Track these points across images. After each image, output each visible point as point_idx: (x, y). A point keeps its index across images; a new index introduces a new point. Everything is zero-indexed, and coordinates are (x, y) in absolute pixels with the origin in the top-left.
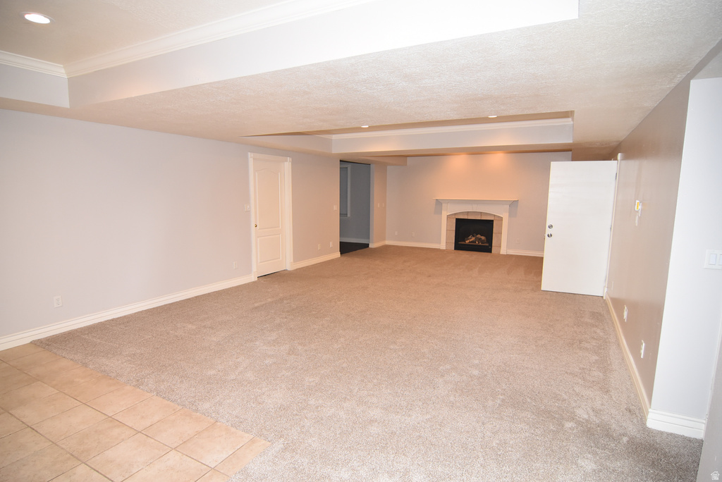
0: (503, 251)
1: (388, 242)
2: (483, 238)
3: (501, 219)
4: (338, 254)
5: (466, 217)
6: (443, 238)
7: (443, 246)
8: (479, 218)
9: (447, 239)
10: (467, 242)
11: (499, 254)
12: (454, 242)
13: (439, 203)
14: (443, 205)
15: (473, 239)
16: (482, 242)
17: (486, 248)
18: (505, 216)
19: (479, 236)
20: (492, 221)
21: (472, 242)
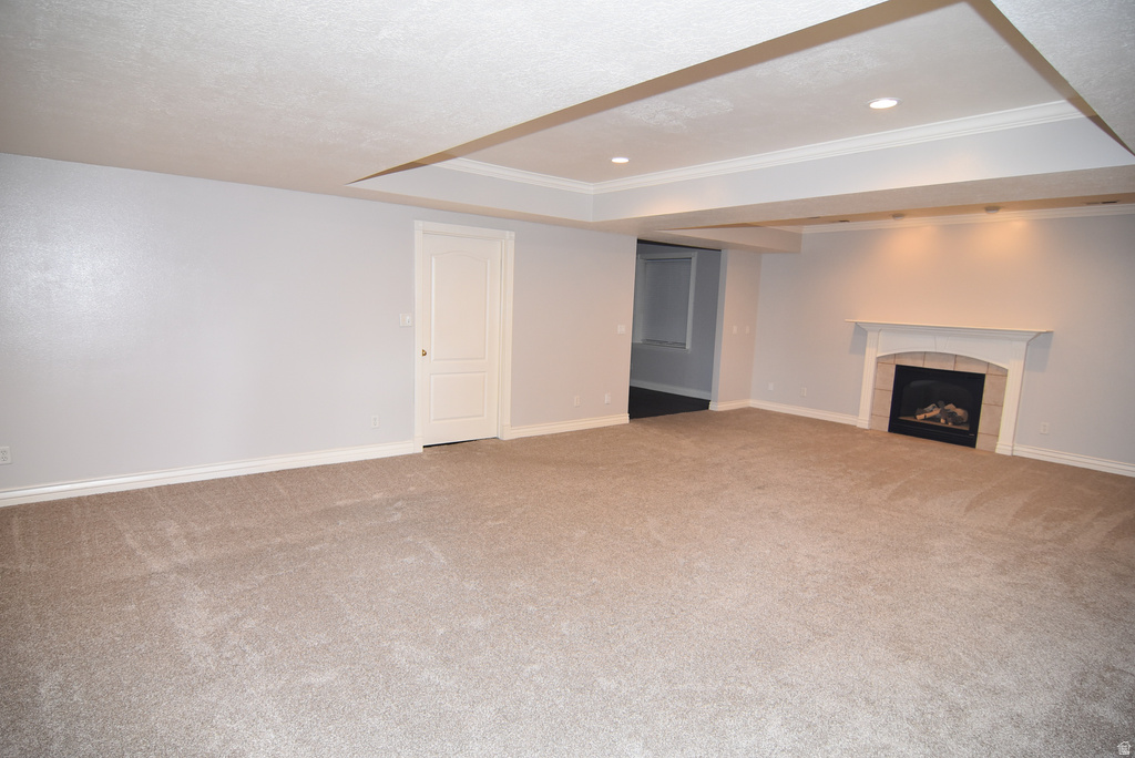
0: (1004, 446)
1: (753, 403)
2: (960, 412)
3: (1003, 373)
4: (623, 418)
5: (919, 364)
6: (867, 405)
7: (863, 421)
8: (949, 367)
9: (872, 407)
10: (920, 417)
11: (992, 453)
12: (888, 414)
13: (861, 331)
14: (869, 334)
15: (936, 412)
16: (956, 420)
17: (965, 435)
18: (1015, 369)
19: (951, 407)
20: (981, 378)
21: (930, 419)
